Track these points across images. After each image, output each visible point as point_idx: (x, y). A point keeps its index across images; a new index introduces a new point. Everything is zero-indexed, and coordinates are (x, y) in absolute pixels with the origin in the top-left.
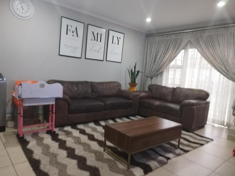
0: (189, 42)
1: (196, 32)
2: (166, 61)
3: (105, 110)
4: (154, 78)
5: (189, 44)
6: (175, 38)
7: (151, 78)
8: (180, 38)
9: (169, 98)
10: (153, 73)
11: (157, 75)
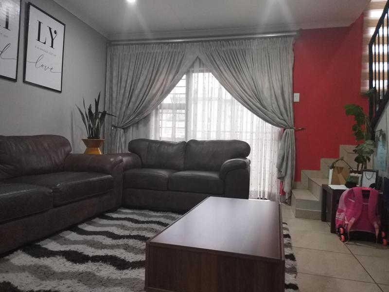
0: (198, 60)
1: (208, 43)
2: (155, 95)
3: (55, 206)
4: (131, 128)
5: (197, 64)
6: (169, 52)
7: (125, 129)
8: (179, 52)
9: (180, 162)
10: (128, 118)
11: (138, 123)
